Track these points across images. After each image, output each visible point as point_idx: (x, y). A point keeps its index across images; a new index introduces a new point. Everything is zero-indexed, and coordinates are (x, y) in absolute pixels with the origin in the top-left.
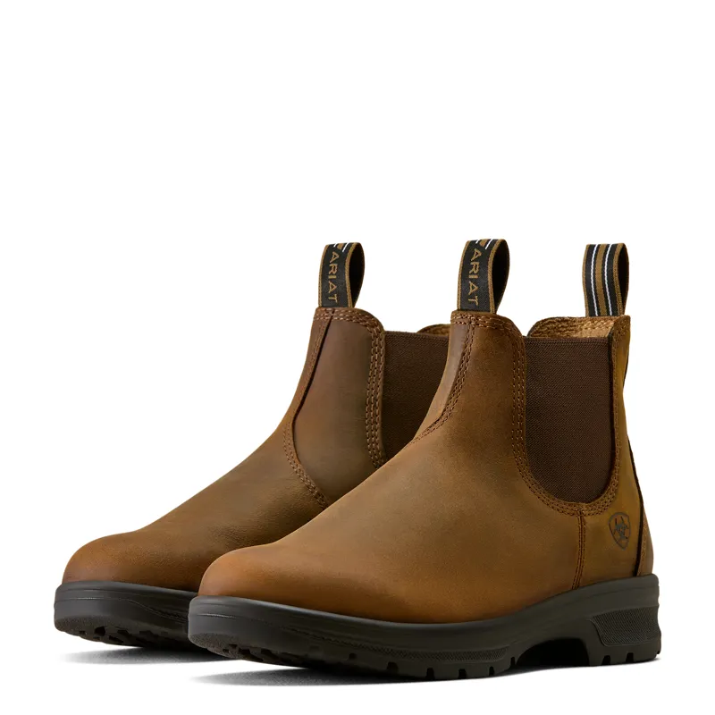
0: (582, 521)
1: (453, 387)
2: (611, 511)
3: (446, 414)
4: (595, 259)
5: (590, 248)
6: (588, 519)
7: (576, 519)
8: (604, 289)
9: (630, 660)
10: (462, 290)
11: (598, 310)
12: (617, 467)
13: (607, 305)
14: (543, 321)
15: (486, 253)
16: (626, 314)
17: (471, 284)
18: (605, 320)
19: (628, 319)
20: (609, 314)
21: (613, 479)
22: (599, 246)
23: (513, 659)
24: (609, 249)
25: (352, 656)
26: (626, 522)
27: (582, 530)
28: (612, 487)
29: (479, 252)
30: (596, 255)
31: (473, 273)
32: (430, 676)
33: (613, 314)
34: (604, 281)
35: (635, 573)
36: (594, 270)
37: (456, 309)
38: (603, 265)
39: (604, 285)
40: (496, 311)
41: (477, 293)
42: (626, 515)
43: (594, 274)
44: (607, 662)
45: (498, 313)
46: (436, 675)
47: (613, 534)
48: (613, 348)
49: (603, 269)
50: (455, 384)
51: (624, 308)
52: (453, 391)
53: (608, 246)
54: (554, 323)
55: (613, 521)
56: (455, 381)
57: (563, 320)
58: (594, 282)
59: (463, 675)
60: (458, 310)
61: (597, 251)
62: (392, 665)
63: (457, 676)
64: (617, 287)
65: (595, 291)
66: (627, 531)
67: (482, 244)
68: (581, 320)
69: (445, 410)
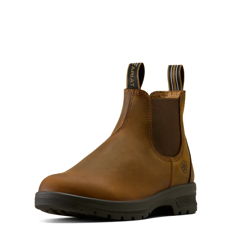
0: (172, 164)
1: (126, 116)
2: (181, 160)
3: (124, 126)
4: (172, 70)
5: (170, 67)
6: (173, 163)
7: (169, 163)
8: (176, 81)
9: (188, 213)
10: (128, 81)
11: (174, 88)
12: (183, 144)
13: (177, 86)
14: (154, 92)
15: (136, 68)
16: (184, 90)
17: (131, 79)
18: (176, 92)
19: (185, 92)
20: (177, 90)
21: (181, 148)
22: (173, 66)
23: (149, 213)
24: (177, 67)
25: (95, 212)
26: (186, 164)
27: (172, 167)
28: (181, 151)
29: (134, 67)
30: (172, 69)
31: (132, 75)
32: (122, 219)
33: (179, 90)
34: (175, 78)
35: (189, 182)
36: (172, 74)
37: (126, 88)
38: (175, 72)
39: (176, 80)
40: (140, 88)
41: (133, 82)
42: (186, 161)
43: (172, 76)
44: (180, 214)
45: (141, 89)
46: (124, 219)
47: (182, 168)
48: (180, 102)
49: (175, 74)
50: (127, 115)
51: (183, 88)
52: (126, 117)
53: (177, 66)
54: (157, 93)
55: (182, 164)
56: (127, 114)
57: (161, 92)
58: (172, 78)
59: (133, 219)
60: (127, 88)
61: (173, 67)
62: (109, 216)
63: (131, 219)
64: (181, 80)
65: (172, 81)
66: (186, 167)
67: (135, 65)
68: (167, 92)
69: (123, 124)
